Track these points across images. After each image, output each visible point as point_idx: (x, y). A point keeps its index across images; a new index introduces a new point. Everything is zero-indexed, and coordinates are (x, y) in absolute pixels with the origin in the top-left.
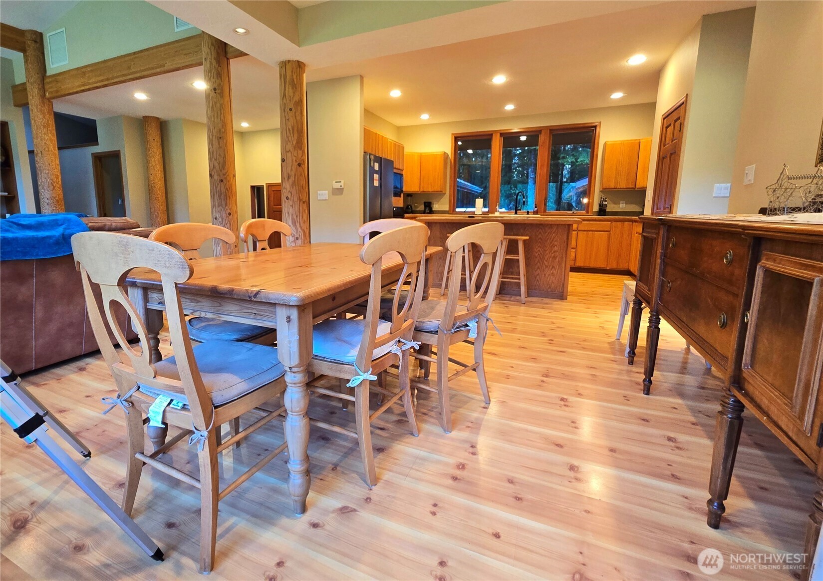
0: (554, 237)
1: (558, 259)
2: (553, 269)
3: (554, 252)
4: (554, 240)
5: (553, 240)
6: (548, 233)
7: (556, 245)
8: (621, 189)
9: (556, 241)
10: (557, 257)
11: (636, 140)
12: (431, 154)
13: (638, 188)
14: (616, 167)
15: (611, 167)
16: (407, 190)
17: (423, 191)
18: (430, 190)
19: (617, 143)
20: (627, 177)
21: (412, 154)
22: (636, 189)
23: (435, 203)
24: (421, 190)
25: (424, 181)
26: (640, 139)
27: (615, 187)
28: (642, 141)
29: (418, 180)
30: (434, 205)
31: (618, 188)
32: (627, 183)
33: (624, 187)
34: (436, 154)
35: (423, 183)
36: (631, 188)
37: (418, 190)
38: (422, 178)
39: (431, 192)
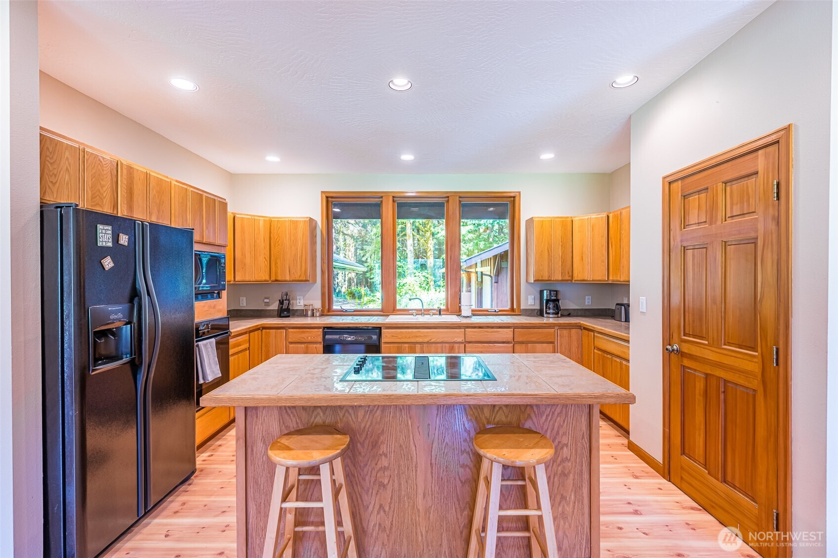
0: (560, 426)
1: (571, 476)
2: (563, 502)
3: (563, 461)
4: (561, 433)
5: (558, 433)
6: (548, 416)
7: (567, 445)
8: (555, 281)
9: (564, 434)
10: (569, 472)
11: (568, 217)
12: (287, 219)
13: (575, 281)
14: (548, 251)
15: (542, 251)
16: (247, 279)
17: (276, 281)
18: (288, 278)
19: (546, 219)
20: (562, 265)
21: (255, 218)
22: (573, 282)
23: (298, 297)
24: (273, 278)
25: (276, 263)
26: (571, 217)
27: (550, 279)
28: (574, 219)
29: (266, 262)
30: (298, 301)
31: (552, 279)
32: (562, 273)
33: (560, 278)
34: (297, 221)
35: (276, 267)
36: (568, 280)
37: (267, 278)
38: (273, 258)
39: (290, 281)
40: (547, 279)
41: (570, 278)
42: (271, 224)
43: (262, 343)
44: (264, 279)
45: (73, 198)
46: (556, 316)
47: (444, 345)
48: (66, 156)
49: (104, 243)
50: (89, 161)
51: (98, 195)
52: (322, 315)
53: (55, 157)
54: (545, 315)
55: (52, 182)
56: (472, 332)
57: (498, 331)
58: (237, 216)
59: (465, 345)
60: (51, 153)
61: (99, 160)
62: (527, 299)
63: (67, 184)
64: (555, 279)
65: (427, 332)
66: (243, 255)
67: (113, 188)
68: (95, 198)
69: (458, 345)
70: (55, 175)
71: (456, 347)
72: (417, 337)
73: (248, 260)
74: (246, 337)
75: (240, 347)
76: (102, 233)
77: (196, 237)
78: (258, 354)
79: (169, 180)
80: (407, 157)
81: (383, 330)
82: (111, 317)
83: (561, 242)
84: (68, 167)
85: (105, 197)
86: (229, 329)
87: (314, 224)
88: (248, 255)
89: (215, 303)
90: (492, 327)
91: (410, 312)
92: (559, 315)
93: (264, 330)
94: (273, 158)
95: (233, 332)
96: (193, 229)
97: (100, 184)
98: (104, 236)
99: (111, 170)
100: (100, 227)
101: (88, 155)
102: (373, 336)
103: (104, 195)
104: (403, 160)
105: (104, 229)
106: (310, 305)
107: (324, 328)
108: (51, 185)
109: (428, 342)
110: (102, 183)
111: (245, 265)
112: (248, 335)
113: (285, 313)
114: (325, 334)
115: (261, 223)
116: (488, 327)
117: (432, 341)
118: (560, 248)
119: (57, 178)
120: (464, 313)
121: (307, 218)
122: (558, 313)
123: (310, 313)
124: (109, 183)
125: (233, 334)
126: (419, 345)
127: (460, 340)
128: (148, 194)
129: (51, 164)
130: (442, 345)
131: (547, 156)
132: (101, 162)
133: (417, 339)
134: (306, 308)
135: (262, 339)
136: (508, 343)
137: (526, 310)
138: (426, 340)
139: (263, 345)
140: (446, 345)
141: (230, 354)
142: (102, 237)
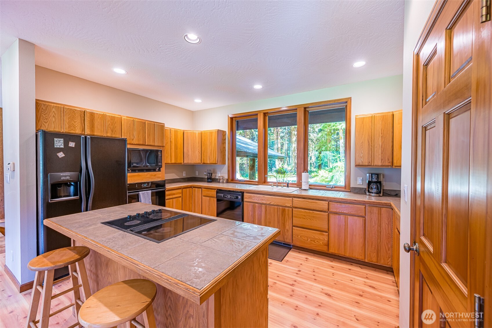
7: (192, 316)
8: (376, 166)
9: (191, 305)
11: (389, 112)
12: (208, 131)
13: (395, 166)
14: (368, 142)
15: (362, 142)
16: (190, 162)
17: (204, 163)
18: (208, 162)
19: (367, 116)
20: (382, 153)
21: (194, 132)
22: (394, 167)
23: (218, 172)
24: (203, 162)
25: (204, 154)
26: (393, 112)
27: (370, 164)
28: (394, 113)
29: (199, 154)
30: (218, 174)
31: (373, 164)
32: (382, 160)
33: (380, 164)
34: (212, 132)
35: (204, 156)
36: (388, 166)
37: (200, 162)
38: (202, 152)
39: (209, 164)
40: (367, 164)
41: (390, 164)
42: (202, 134)
43: (192, 195)
44: (198, 162)
45: (57, 128)
46: (378, 195)
47: (279, 207)
48: (53, 111)
49: (58, 147)
50: (67, 112)
51: (72, 126)
52: (228, 182)
53: (46, 112)
54: (368, 193)
55: (45, 122)
56: (298, 200)
57: (316, 202)
58: (185, 131)
59: (292, 209)
60: (44, 110)
61: (73, 111)
62: (356, 180)
63: (54, 122)
64: (375, 164)
65: (268, 198)
66: (188, 150)
67: (82, 122)
68: (70, 127)
69: (288, 208)
70: (47, 119)
71: (287, 210)
72: (263, 200)
73: (190, 153)
74: (180, 191)
75: (174, 196)
76: (57, 142)
77: (128, 142)
78: (190, 200)
79: (120, 117)
80: (258, 87)
81: (245, 194)
82: (61, 178)
83: (381, 134)
84: (54, 115)
85: (77, 126)
86: (165, 186)
87: (225, 134)
88: (190, 150)
89: (155, 174)
90: (313, 199)
91: (270, 183)
92: (381, 194)
93: (193, 188)
94: (198, 101)
95: (167, 188)
96: (126, 139)
97: (74, 121)
98: (59, 143)
99: (80, 115)
100: (55, 139)
101: (66, 109)
102: (239, 197)
103: (76, 126)
104: (255, 89)
105: (58, 140)
106: (221, 177)
107: (218, 189)
108: (44, 123)
109: (269, 204)
110: (75, 120)
111: (189, 155)
112: (181, 190)
113: (209, 180)
114: (217, 192)
115: (197, 134)
116: (309, 199)
117: (272, 203)
118: (380, 138)
119: (48, 120)
120: (303, 187)
121: (217, 130)
122: (380, 193)
123: (221, 181)
124: (79, 120)
125: (167, 189)
126: (264, 205)
127: (289, 205)
128: (105, 124)
129: (45, 114)
130: (277, 207)
131: (359, 64)
132: (74, 112)
133: (263, 201)
134: (220, 178)
135: (192, 193)
136: (325, 212)
137: (355, 188)
138: (268, 203)
139: (193, 195)
140: (280, 207)
141: (166, 199)
142: (57, 143)
